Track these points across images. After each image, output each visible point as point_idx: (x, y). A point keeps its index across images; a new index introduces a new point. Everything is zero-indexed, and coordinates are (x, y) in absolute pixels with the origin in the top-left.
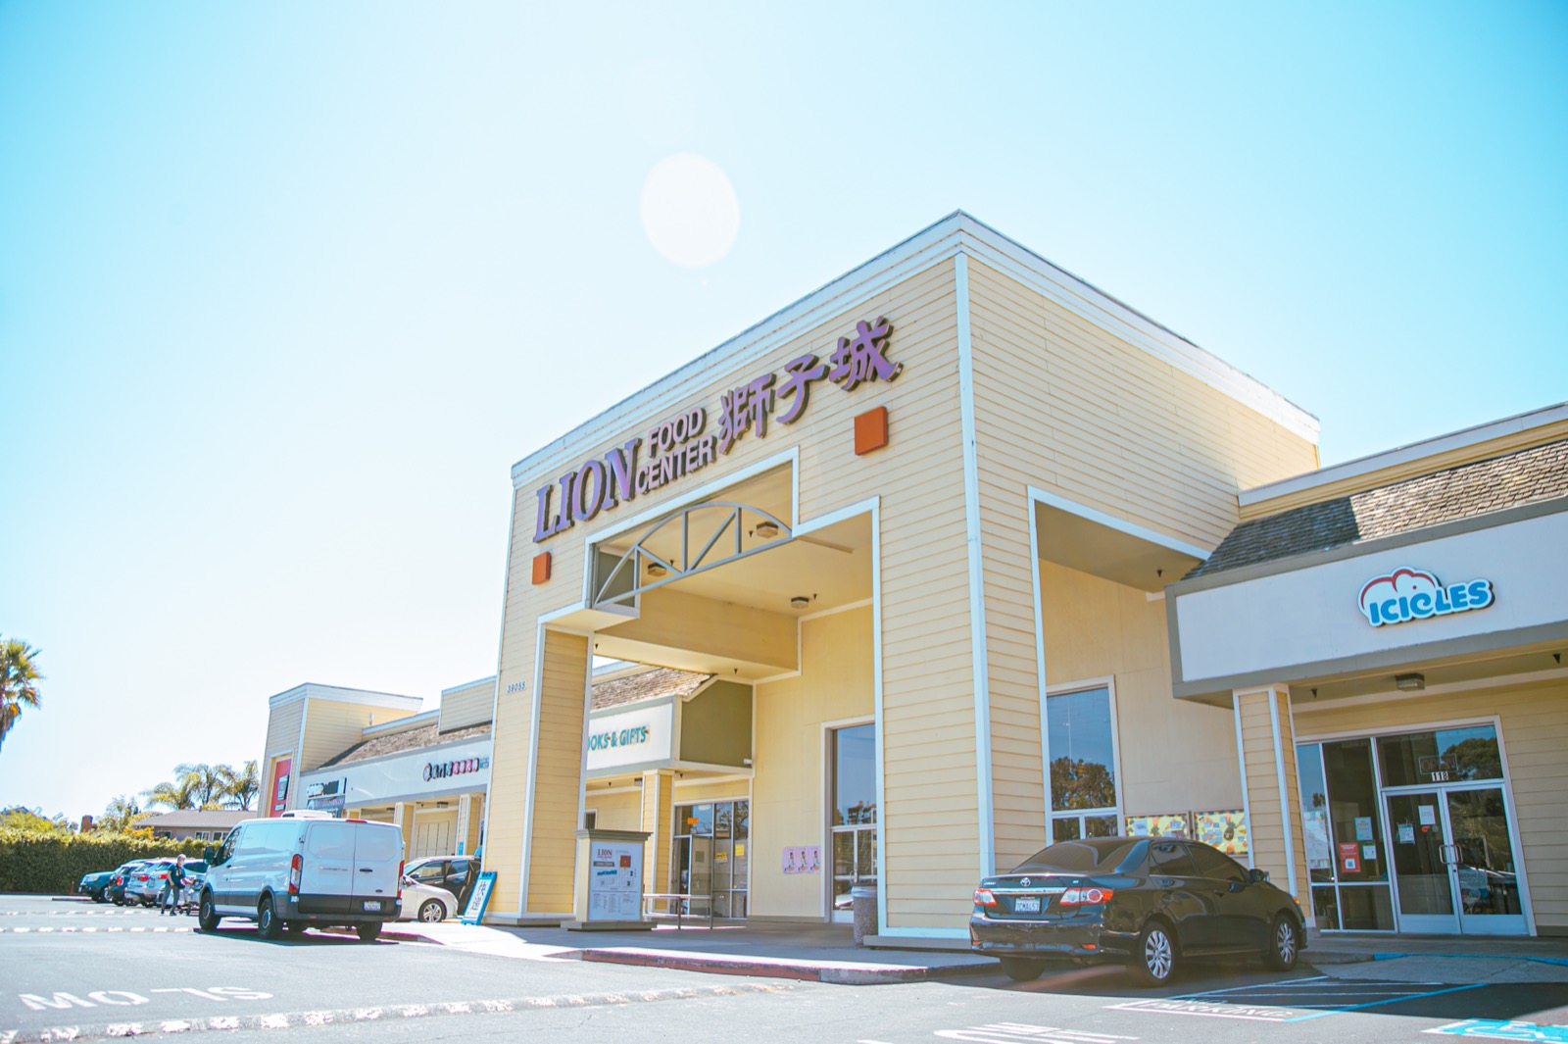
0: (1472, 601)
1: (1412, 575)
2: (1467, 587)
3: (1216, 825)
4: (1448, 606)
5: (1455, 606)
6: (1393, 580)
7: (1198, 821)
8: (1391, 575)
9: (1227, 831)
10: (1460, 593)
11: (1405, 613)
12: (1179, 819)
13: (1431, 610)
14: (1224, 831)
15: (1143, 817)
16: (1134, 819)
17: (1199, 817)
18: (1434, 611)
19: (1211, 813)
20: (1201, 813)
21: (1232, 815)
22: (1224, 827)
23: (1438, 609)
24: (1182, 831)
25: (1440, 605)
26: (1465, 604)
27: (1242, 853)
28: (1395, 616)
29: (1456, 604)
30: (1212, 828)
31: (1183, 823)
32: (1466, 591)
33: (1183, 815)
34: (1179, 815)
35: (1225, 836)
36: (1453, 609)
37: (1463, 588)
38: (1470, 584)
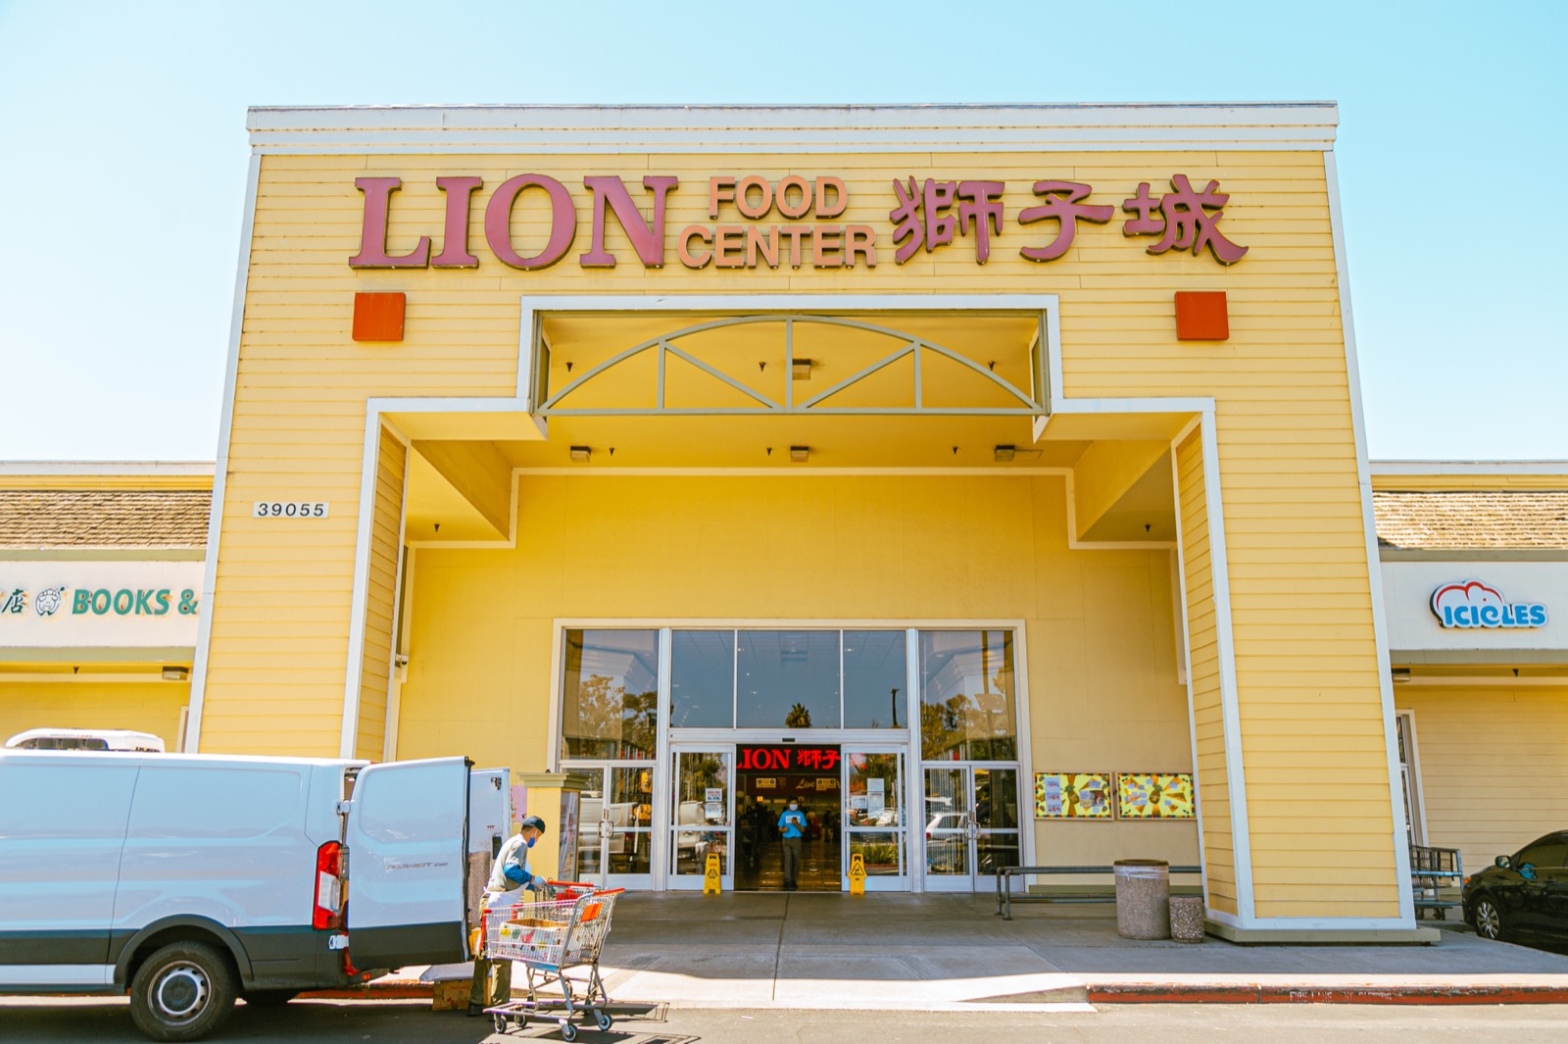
0: (1533, 621)
1: (1483, 589)
2: (1529, 608)
3: (1142, 788)
4: (1512, 621)
5: (1518, 622)
6: (1466, 589)
7: (1121, 783)
8: (1465, 585)
9: (1154, 793)
10: (1523, 611)
11: (1476, 621)
12: (1099, 779)
13: (1497, 622)
14: (1149, 794)
15: (1056, 774)
16: (1045, 776)
17: (1122, 778)
18: (1501, 623)
19: (1136, 775)
20: (1125, 775)
21: (1160, 778)
22: (1149, 789)
23: (1504, 622)
24: (1102, 791)
25: (1506, 619)
26: (1527, 622)
27: (1169, 816)
28: (1467, 622)
29: (1520, 621)
30: (1136, 790)
31: (1103, 783)
32: (1528, 611)
33: (1103, 775)
34: (1100, 775)
35: (1151, 799)
36: (1516, 624)
37: (1525, 608)
38: (1531, 606)
